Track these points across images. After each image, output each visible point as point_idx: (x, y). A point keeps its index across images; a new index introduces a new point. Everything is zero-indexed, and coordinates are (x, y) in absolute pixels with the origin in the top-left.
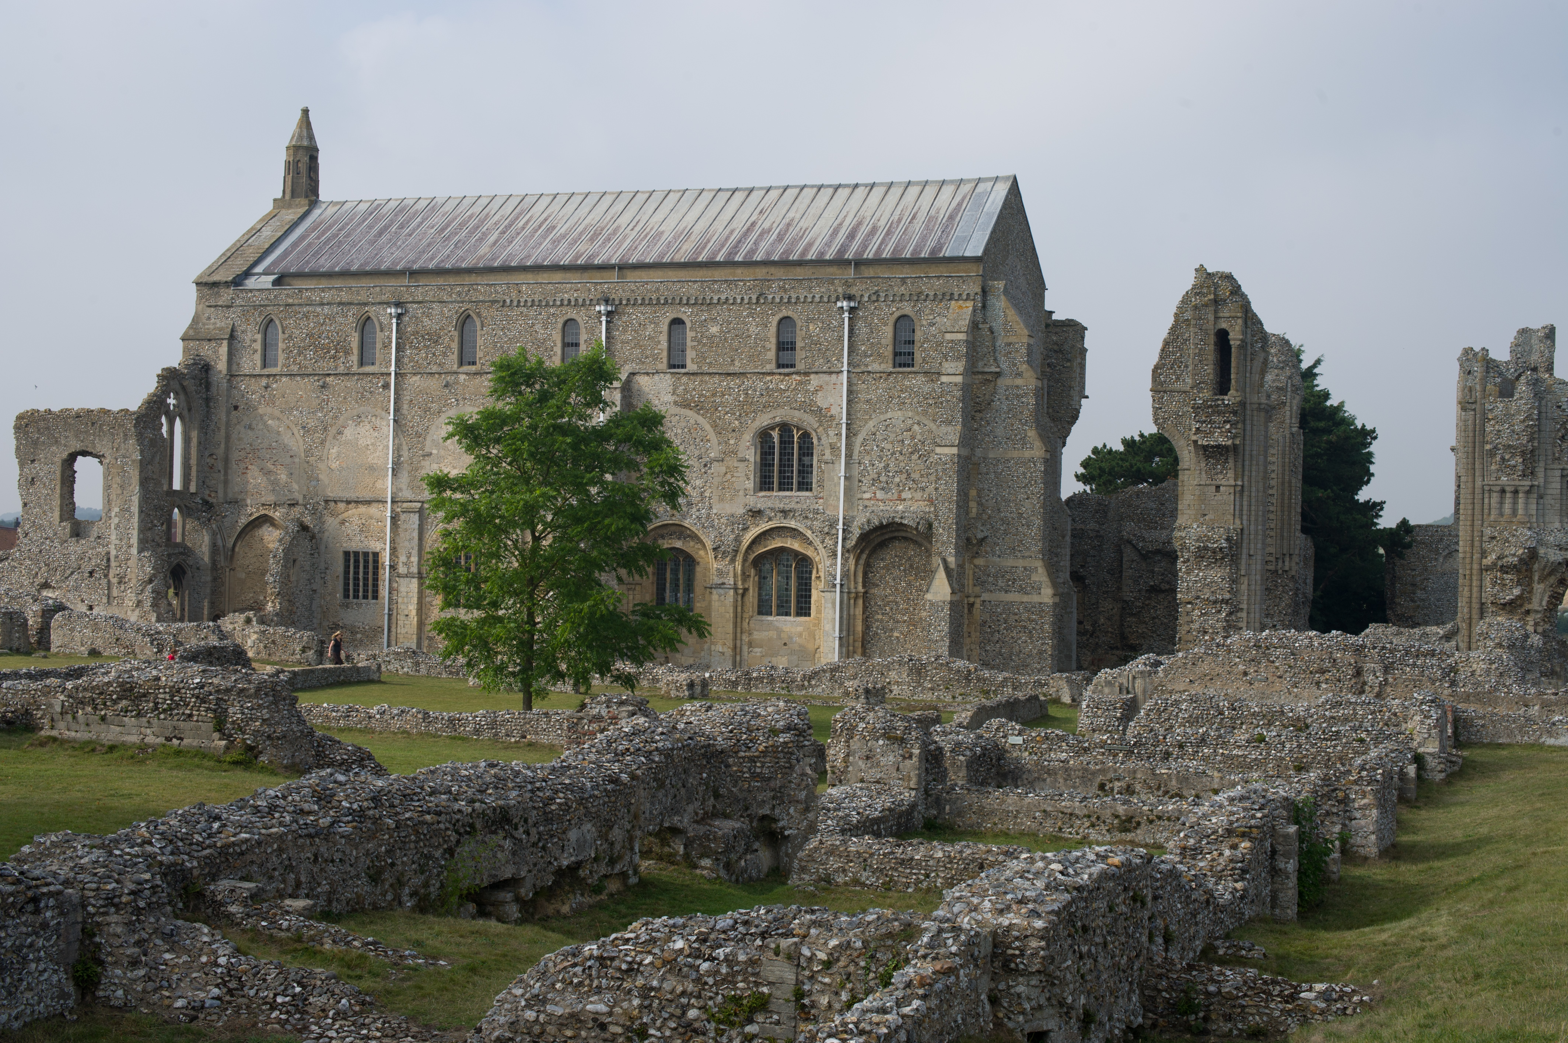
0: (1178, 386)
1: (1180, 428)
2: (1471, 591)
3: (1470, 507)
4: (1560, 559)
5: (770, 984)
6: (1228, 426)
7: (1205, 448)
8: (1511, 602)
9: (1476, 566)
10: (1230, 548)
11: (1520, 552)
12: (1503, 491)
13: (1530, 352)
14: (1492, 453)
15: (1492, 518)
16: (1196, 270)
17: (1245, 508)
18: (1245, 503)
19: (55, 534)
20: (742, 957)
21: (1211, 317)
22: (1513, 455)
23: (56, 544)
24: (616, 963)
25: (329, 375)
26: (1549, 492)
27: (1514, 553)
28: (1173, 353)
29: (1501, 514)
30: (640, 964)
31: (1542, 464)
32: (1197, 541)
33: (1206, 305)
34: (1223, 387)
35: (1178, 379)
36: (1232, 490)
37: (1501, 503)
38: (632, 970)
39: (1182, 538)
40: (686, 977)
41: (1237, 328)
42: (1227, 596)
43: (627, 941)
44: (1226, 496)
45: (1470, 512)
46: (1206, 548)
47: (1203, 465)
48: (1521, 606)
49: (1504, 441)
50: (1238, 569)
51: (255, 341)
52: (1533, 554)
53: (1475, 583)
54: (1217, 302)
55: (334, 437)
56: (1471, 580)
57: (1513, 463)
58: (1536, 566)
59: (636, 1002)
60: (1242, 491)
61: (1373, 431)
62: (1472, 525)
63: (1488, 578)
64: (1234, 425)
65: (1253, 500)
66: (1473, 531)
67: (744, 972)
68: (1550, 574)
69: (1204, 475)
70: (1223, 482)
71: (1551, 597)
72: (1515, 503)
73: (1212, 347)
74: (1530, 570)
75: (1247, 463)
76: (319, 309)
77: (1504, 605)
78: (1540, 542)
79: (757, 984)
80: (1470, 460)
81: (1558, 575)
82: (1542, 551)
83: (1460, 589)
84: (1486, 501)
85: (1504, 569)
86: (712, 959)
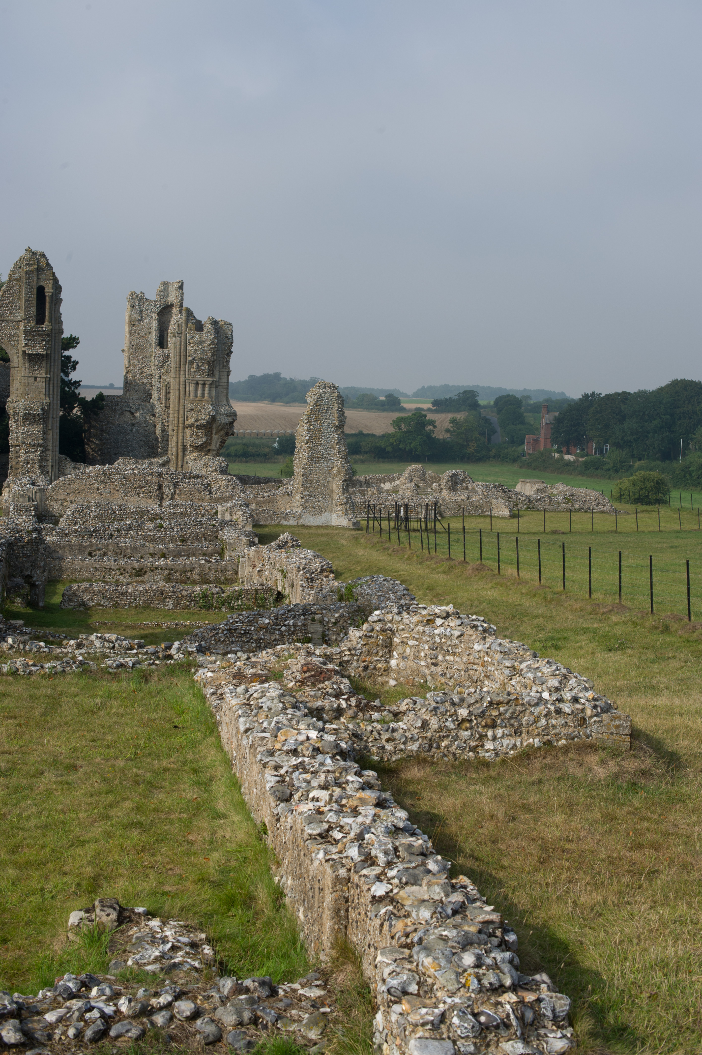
0: (11, 317)
1: (12, 343)
2: (178, 438)
3: (177, 392)
4: (227, 421)
5: (312, 633)
6: (44, 343)
7: (30, 355)
8: (202, 445)
9: (181, 425)
10: (43, 414)
11: (207, 417)
12: (197, 384)
13: (168, 296)
14: (191, 363)
15: (191, 398)
16: (26, 250)
17: (51, 390)
18: (51, 388)
20: (299, 624)
21: (35, 279)
22: (203, 364)
24: (238, 631)
26: (221, 384)
27: (204, 418)
28: (8, 298)
29: (196, 396)
30: (250, 630)
31: (217, 369)
32: (25, 409)
33: (32, 271)
34: (40, 319)
35: (11, 313)
36: (44, 380)
37: (196, 390)
38: (247, 632)
39: (14, 408)
40: (274, 633)
41: (50, 286)
42: (41, 442)
43: (237, 622)
44: (41, 384)
45: (177, 395)
46: (29, 414)
47: (27, 365)
48: (206, 447)
49: (199, 356)
50: (47, 426)
52: (213, 419)
53: (180, 434)
54: (39, 270)
56: (178, 432)
57: (203, 368)
58: (214, 425)
59: (254, 645)
60: (50, 381)
61: (78, 339)
62: (179, 402)
63: (188, 431)
64: (47, 342)
65: (55, 386)
66: (179, 405)
67: (301, 629)
68: (221, 430)
69: (27, 370)
70: (39, 375)
71: (221, 442)
72: (203, 390)
73: (35, 296)
74: (211, 428)
75: (52, 364)
77: (197, 447)
78: (217, 412)
79: (306, 633)
80: (178, 366)
81: (225, 430)
82: (218, 417)
83: (170, 437)
84: (187, 389)
85: (198, 427)
86: (285, 626)
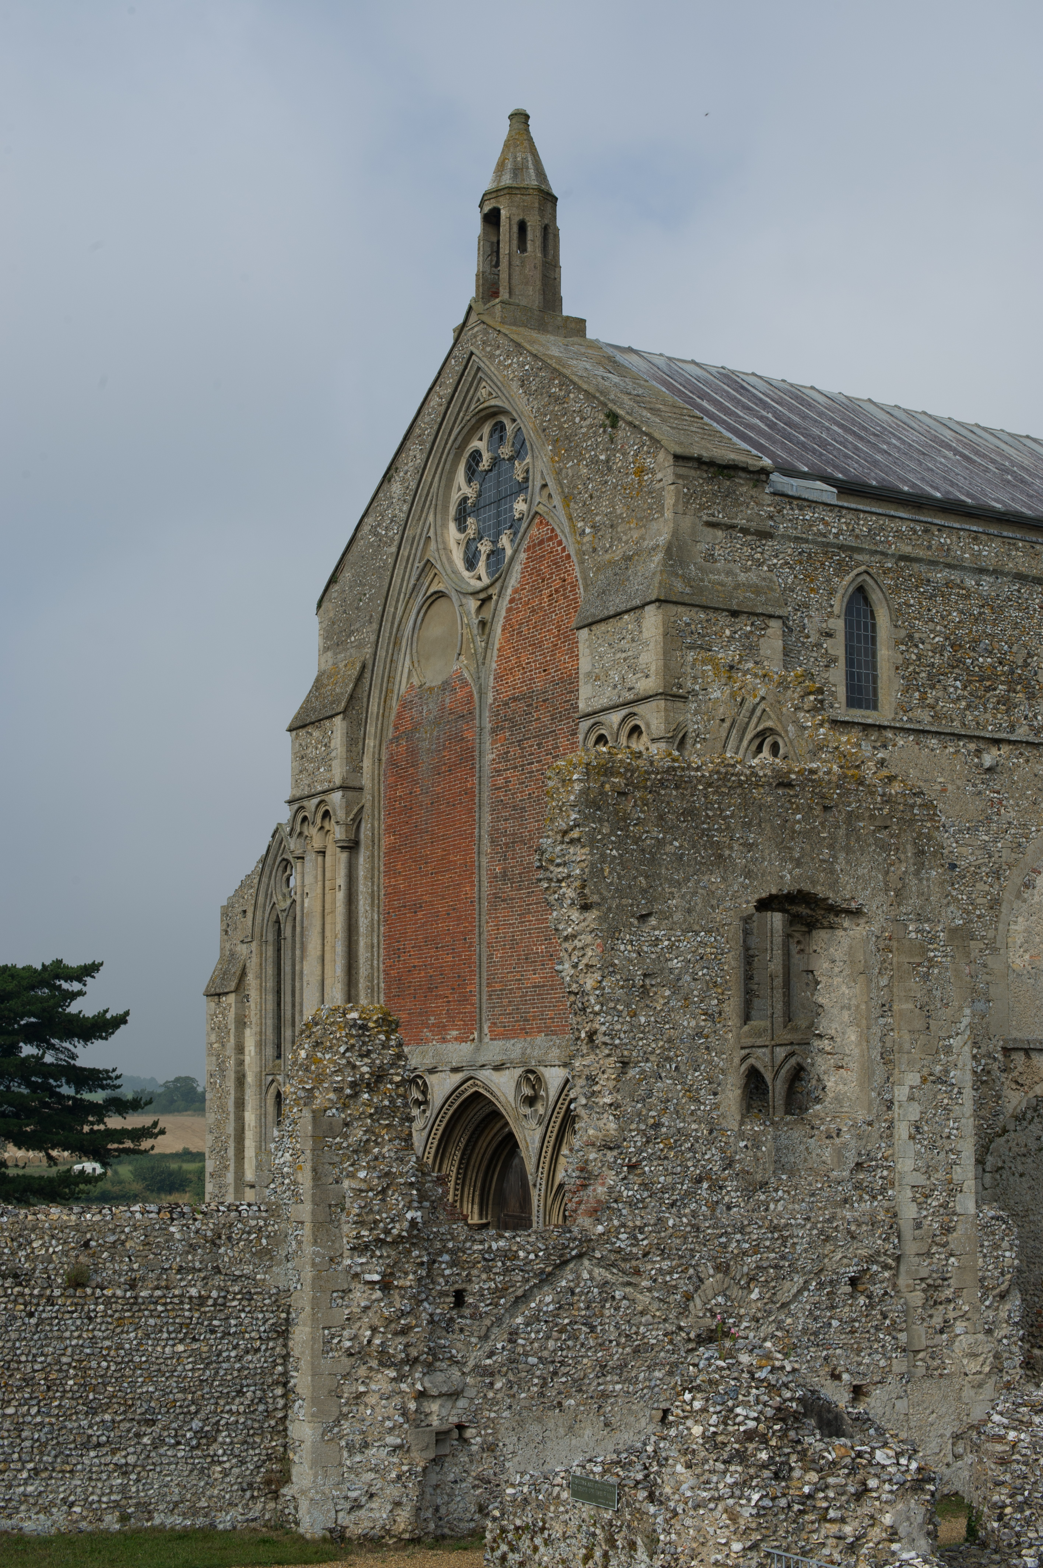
19: (729, 1164)
23: (734, 1197)
25: (997, 742)
51: (829, 635)
55: (1019, 896)
76: (970, 582)
